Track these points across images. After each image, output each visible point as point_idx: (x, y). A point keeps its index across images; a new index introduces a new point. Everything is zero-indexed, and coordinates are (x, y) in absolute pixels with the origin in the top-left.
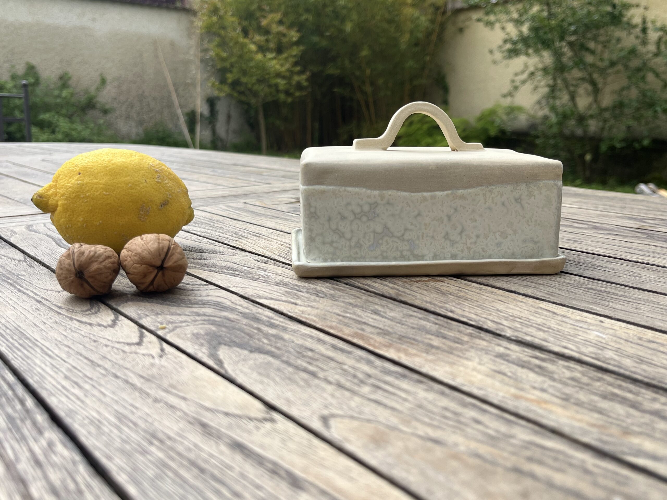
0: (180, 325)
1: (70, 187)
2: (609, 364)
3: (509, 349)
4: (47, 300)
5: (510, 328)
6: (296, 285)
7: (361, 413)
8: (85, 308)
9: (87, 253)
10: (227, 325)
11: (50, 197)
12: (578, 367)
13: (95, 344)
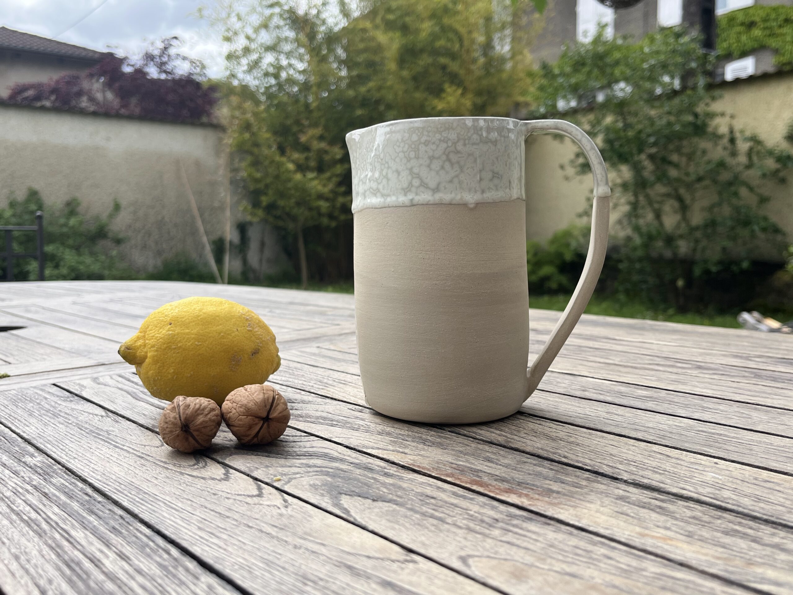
0: (294, 476)
1: (161, 338)
2: (728, 503)
3: (628, 492)
4: (149, 456)
5: (626, 471)
6: (400, 434)
7: (496, 553)
8: (192, 463)
9: (192, 406)
10: (342, 475)
11: (138, 348)
12: (698, 507)
13: (216, 497)
